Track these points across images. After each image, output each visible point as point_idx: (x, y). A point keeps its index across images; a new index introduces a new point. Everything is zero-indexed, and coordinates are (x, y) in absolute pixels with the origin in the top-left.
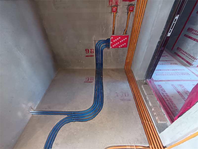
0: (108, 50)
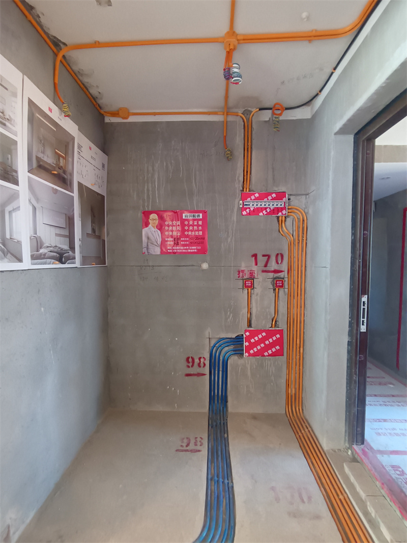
0: (241, 362)
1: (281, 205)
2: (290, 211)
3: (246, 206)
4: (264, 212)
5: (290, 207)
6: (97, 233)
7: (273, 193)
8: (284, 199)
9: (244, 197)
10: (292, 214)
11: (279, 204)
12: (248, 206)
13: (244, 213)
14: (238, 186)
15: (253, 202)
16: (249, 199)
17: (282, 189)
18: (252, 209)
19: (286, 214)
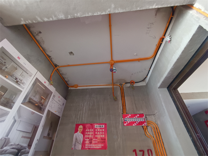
1: (143, 120)
2: (148, 123)
3: (125, 121)
4: (135, 124)
5: (147, 121)
6: (50, 136)
7: (137, 114)
8: (144, 117)
9: (124, 116)
10: (150, 125)
11: (142, 120)
12: (126, 121)
13: (125, 124)
14: (121, 111)
15: (129, 119)
16: (126, 117)
17: (141, 112)
18: (129, 122)
19: (146, 125)
